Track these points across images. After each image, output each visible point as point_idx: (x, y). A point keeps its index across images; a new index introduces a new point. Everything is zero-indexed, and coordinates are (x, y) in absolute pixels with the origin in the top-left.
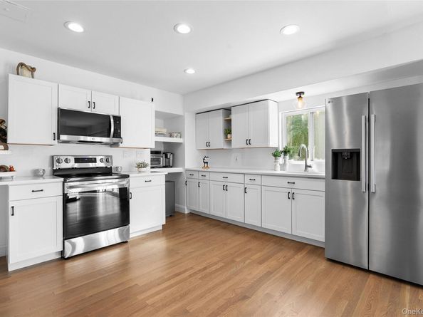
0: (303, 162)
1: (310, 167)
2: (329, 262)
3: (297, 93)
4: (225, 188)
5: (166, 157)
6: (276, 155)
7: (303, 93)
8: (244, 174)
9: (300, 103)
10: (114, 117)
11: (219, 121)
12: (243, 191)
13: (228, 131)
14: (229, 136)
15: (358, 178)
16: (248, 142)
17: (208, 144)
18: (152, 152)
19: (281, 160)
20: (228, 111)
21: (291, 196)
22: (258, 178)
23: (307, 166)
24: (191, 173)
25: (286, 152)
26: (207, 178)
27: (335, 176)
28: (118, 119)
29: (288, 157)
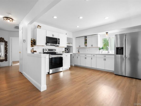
0: (107, 51)
1: (109, 52)
2: (115, 75)
3: (106, 33)
4: (86, 58)
5: (68, 50)
6: (100, 49)
7: (108, 33)
8: (91, 54)
9: (107, 35)
10: (58, 39)
11: (83, 40)
12: (91, 59)
13: (86, 42)
14: (86, 44)
15: (123, 54)
16: (92, 46)
17: (80, 46)
18: (65, 49)
19: (101, 50)
20: (86, 37)
21: (105, 60)
22: (95, 55)
23: (108, 52)
24: (75, 54)
25: (102, 48)
26: (80, 55)
27: (117, 54)
28: (59, 39)
29: (103, 50)
